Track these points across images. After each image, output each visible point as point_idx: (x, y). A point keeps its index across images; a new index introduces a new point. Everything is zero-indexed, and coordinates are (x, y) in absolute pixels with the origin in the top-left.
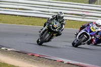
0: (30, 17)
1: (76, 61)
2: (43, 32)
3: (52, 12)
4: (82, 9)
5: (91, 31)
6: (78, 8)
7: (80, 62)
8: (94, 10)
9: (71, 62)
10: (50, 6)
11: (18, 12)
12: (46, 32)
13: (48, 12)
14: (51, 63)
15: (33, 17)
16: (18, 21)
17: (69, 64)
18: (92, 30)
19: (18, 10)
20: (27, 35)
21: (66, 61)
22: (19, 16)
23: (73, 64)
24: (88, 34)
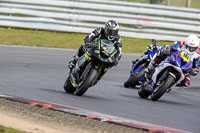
0: (34, 30)
1: (124, 117)
2: (82, 68)
3: (78, 21)
4: (137, 14)
5: (183, 63)
6: (128, 13)
7: (132, 118)
8: (160, 16)
9: (115, 119)
10: (72, 8)
11: (10, 20)
12: (89, 66)
13: (70, 20)
14: (76, 122)
15: (40, 30)
16: (10, 38)
17: (110, 122)
18: (185, 59)
19: (10, 17)
20: (28, 66)
21: (105, 117)
22: (12, 28)
23: (119, 124)
24: (179, 69)
